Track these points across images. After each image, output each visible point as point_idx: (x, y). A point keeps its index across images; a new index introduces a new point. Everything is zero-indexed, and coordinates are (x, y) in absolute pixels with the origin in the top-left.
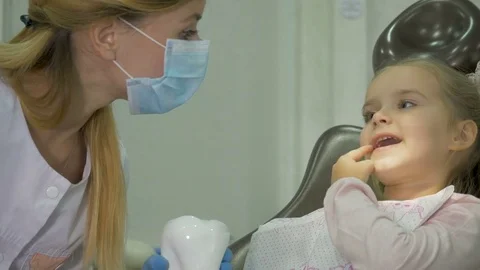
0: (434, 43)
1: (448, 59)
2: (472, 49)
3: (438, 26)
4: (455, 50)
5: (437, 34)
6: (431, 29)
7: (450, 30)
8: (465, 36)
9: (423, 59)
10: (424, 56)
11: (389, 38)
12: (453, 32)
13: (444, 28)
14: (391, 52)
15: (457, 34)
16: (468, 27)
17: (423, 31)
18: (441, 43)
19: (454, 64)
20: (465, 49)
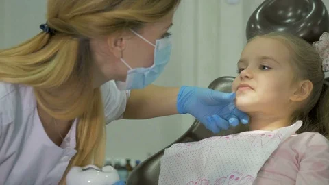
0: (288, 21)
1: (297, 31)
2: (314, 25)
3: (291, 9)
4: (302, 25)
5: (290, 14)
6: (286, 11)
7: (299, 11)
8: (309, 16)
9: (280, 32)
10: (281, 29)
11: (257, 17)
12: (301, 13)
13: (295, 10)
14: (259, 27)
15: (304, 15)
16: (312, 9)
17: (281, 12)
18: (293, 20)
19: (301, 35)
20: (309, 24)
